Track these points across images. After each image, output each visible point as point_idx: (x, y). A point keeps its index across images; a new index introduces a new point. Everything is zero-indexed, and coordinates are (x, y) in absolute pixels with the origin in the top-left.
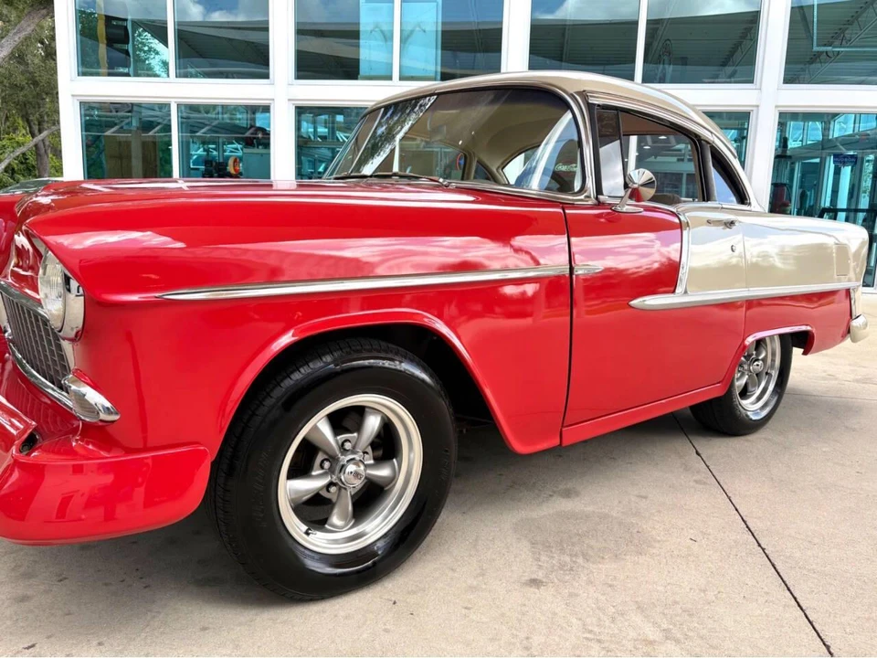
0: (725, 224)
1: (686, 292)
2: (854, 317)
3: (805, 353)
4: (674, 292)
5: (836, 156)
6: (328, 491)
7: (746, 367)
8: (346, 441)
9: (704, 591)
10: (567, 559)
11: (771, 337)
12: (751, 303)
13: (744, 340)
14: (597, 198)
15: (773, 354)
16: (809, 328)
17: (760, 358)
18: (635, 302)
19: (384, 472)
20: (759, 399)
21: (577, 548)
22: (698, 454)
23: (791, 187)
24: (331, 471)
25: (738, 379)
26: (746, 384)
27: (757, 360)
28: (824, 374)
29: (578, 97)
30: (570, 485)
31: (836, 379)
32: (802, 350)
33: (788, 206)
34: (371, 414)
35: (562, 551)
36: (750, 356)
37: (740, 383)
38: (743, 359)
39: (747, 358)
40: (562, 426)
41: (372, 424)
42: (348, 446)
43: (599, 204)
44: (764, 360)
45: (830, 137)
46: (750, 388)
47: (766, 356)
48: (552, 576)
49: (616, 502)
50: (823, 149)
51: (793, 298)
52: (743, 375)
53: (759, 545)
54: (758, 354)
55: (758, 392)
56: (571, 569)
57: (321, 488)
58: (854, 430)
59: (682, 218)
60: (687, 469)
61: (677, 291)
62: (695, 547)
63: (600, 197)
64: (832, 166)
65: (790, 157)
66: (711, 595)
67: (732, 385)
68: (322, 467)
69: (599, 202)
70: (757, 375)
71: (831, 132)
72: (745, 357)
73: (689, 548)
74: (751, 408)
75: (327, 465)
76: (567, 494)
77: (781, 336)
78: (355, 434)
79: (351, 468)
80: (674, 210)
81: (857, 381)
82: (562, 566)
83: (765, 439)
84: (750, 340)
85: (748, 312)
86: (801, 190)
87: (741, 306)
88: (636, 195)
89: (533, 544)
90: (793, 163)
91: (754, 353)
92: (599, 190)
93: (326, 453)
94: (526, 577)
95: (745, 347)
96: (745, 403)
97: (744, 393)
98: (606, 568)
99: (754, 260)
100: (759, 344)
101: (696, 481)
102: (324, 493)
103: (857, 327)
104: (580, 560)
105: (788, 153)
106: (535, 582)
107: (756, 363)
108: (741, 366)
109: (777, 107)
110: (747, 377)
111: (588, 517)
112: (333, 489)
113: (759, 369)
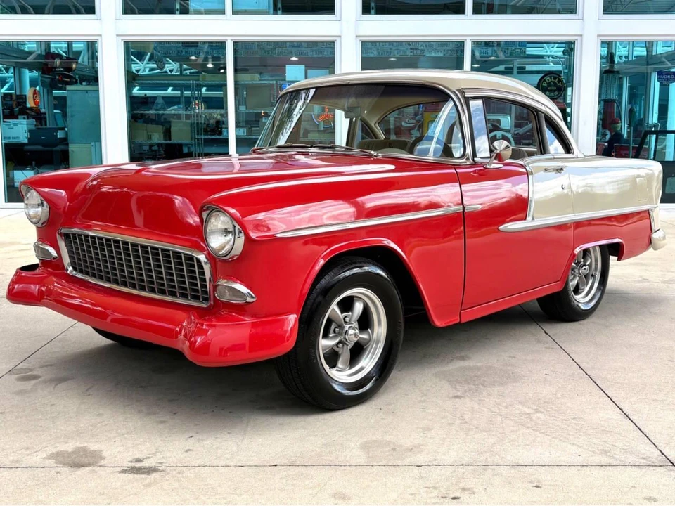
0: (557, 170)
1: (533, 219)
2: (653, 231)
3: (619, 260)
4: (525, 219)
5: (660, 73)
6: (338, 347)
7: (577, 271)
8: (346, 317)
9: (556, 394)
10: (473, 387)
11: (594, 248)
12: (578, 224)
13: (574, 250)
14: (473, 160)
15: (596, 261)
16: (620, 240)
17: (587, 264)
18: (501, 228)
19: (364, 336)
20: (588, 294)
21: (477, 382)
22: (545, 333)
23: (620, 103)
24: (340, 334)
25: (572, 280)
26: (578, 284)
27: (584, 265)
28: (640, 279)
29: (458, 93)
30: (463, 354)
31: (649, 282)
32: (616, 258)
33: (618, 123)
34: (358, 301)
35: (469, 384)
36: (579, 262)
37: (573, 283)
38: (573, 264)
39: (578, 264)
40: (461, 310)
41: (358, 307)
42: (347, 319)
43: (475, 164)
44: (590, 266)
45: (654, 53)
46: (581, 287)
47: (591, 262)
48: (467, 394)
49: (496, 360)
50: (648, 64)
51: (609, 218)
52: (575, 277)
53: (587, 374)
54: (585, 262)
55: (587, 289)
56: (477, 390)
57: (334, 346)
58: (655, 314)
59: (528, 168)
60: (539, 341)
61: (527, 218)
62: (548, 378)
63: (475, 159)
64: (657, 84)
65: (618, 72)
66: (559, 396)
67: (567, 284)
68: (334, 332)
69: (475, 162)
70: (585, 276)
71: (654, 48)
72: (575, 263)
73: (545, 378)
74: (582, 301)
75: (337, 330)
76: (463, 358)
77: (601, 247)
78: (350, 313)
79: (351, 332)
80: (522, 163)
81: (664, 282)
82: (470, 390)
83: (593, 323)
84: (577, 251)
85: (576, 231)
86: (630, 106)
87: (570, 227)
88: (499, 158)
89: (450, 382)
90: (621, 79)
91: (582, 260)
92: (474, 155)
93: (336, 323)
94: (451, 395)
95: (574, 255)
96: (577, 297)
97: (577, 290)
98: (496, 389)
99: (580, 190)
100: (586, 253)
101: (546, 348)
102: (336, 349)
103: (657, 239)
104: (481, 387)
105: (616, 67)
106: (457, 397)
107: (584, 267)
108: (573, 270)
109: (598, 36)
110: (578, 278)
111: (479, 368)
112: (340, 345)
113: (587, 272)
